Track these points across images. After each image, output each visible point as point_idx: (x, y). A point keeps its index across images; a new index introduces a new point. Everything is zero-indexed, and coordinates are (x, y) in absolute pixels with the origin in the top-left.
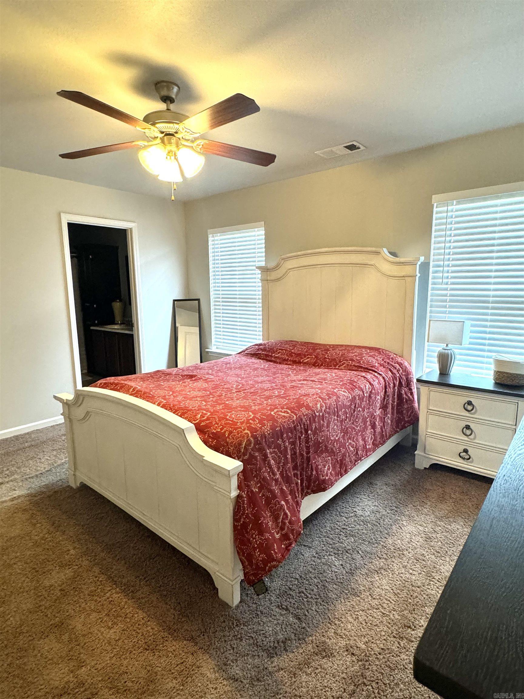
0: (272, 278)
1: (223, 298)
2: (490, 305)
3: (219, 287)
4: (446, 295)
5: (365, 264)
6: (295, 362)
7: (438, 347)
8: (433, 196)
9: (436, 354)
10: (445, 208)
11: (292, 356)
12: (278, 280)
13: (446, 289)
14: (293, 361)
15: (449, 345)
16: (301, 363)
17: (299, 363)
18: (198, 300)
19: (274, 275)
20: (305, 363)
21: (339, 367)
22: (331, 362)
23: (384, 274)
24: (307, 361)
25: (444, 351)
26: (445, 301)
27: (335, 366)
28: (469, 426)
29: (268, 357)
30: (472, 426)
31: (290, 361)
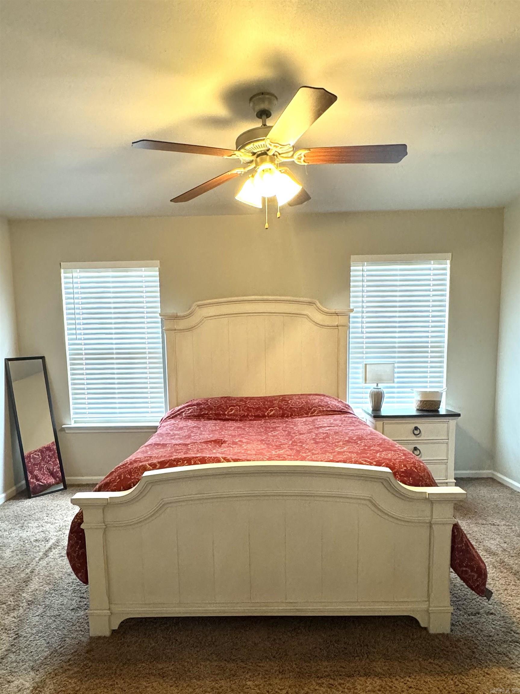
0: (181, 327)
1: (86, 354)
2: (397, 350)
3: (80, 339)
4: (362, 343)
5: (297, 314)
6: (257, 417)
7: (369, 388)
8: (352, 256)
9: (368, 395)
10: (361, 268)
11: (251, 411)
12: (190, 329)
13: (362, 338)
14: (255, 416)
15: (379, 385)
16: (265, 416)
17: (264, 416)
18: (43, 358)
19: (182, 324)
20: (271, 416)
21: (312, 413)
22: (300, 411)
23: (317, 324)
24: (274, 414)
25: (374, 390)
26: (362, 348)
27: (307, 414)
28: (416, 447)
29: (221, 416)
30: (418, 447)
31: (252, 416)
